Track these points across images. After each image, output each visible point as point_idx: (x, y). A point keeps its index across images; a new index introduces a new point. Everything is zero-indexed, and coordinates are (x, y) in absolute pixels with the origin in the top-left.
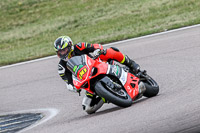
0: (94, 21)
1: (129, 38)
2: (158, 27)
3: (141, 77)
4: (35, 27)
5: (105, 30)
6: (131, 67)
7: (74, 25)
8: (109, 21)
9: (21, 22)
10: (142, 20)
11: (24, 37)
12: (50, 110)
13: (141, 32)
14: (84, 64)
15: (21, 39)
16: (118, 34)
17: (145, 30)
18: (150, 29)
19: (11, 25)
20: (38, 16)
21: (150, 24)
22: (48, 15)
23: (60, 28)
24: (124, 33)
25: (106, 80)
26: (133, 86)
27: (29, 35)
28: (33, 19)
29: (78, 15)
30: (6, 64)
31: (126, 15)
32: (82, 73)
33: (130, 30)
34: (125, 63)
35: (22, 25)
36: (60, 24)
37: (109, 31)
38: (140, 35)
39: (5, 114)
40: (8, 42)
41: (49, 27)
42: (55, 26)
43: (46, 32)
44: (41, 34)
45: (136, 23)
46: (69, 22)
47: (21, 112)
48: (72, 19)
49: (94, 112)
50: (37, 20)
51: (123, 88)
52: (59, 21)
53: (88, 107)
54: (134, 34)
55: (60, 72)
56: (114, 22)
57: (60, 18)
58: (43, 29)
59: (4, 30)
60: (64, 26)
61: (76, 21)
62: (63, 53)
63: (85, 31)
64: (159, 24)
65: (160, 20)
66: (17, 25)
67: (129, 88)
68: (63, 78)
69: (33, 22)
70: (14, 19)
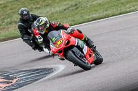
0: (88, 5)
2: (133, 8)
4: (48, 9)
5: (97, 11)
7: (75, 8)
8: (100, 4)
9: (38, 6)
10: (122, 4)
12: (59, 66)
13: (122, 11)
16: (105, 13)
17: (124, 10)
18: (128, 10)
19: (32, 8)
20: (50, 2)
21: (128, 6)
23: (65, 10)
24: (109, 12)
25: (75, 50)
26: (90, 56)
28: (46, 4)
33: (114, 10)
35: (39, 8)
36: (65, 7)
37: (99, 11)
38: (121, 14)
41: (58, 9)
42: (62, 8)
43: (56, 13)
44: (53, 14)
45: (118, 5)
46: (72, 6)
47: (39, 67)
48: (74, 4)
50: (50, 5)
51: (85, 57)
52: (65, 5)
54: (117, 13)
56: (103, 5)
57: (65, 3)
58: (53, 10)
60: (68, 8)
61: (76, 5)
63: (83, 11)
64: (134, 6)
65: (134, 3)
66: (36, 8)
67: (88, 57)
70: (34, 4)
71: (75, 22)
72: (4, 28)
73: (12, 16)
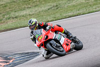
0: (66, 6)
1: (83, 14)
2: (98, 9)
3: (73, 40)
4: (36, 8)
5: (72, 10)
6: (67, 34)
7: (56, 8)
8: (74, 6)
9: (29, 6)
10: (90, 5)
11: (31, 13)
14: (41, 34)
15: (30, 15)
16: (78, 12)
18: (94, 10)
19: (25, 7)
20: (38, 3)
21: (94, 7)
22: (43, 2)
23: (49, 9)
24: (81, 11)
25: (52, 42)
26: (67, 45)
27: (34, 13)
28: (35, 5)
29: (58, 3)
30: (22, 27)
31: (82, 3)
32: (40, 38)
33: (84, 10)
34: (64, 33)
35: (30, 8)
36: (49, 7)
37: (73, 11)
38: (89, 13)
39: (21, 52)
40: (23, 16)
41: (43, 9)
42: (46, 8)
43: (42, 11)
44: (40, 12)
45: (87, 6)
46: (54, 6)
47: (29, 51)
48: (55, 5)
49: (48, 58)
50: (37, 5)
51: (62, 46)
52: (49, 6)
53: (45, 56)
54: (86, 12)
55: (31, 37)
56: (76, 6)
57: (49, 4)
58: (40, 9)
59: (21, 10)
60: (51, 8)
61: (57, 6)
62: (32, 27)
63: (62, 10)
66: (28, 8)
67: (65, 46)
68: (33, 40)
69: (36, 6)
70: (26, 4)
71: (56, 19)
72: (4, 22)
73: (10, 13)
